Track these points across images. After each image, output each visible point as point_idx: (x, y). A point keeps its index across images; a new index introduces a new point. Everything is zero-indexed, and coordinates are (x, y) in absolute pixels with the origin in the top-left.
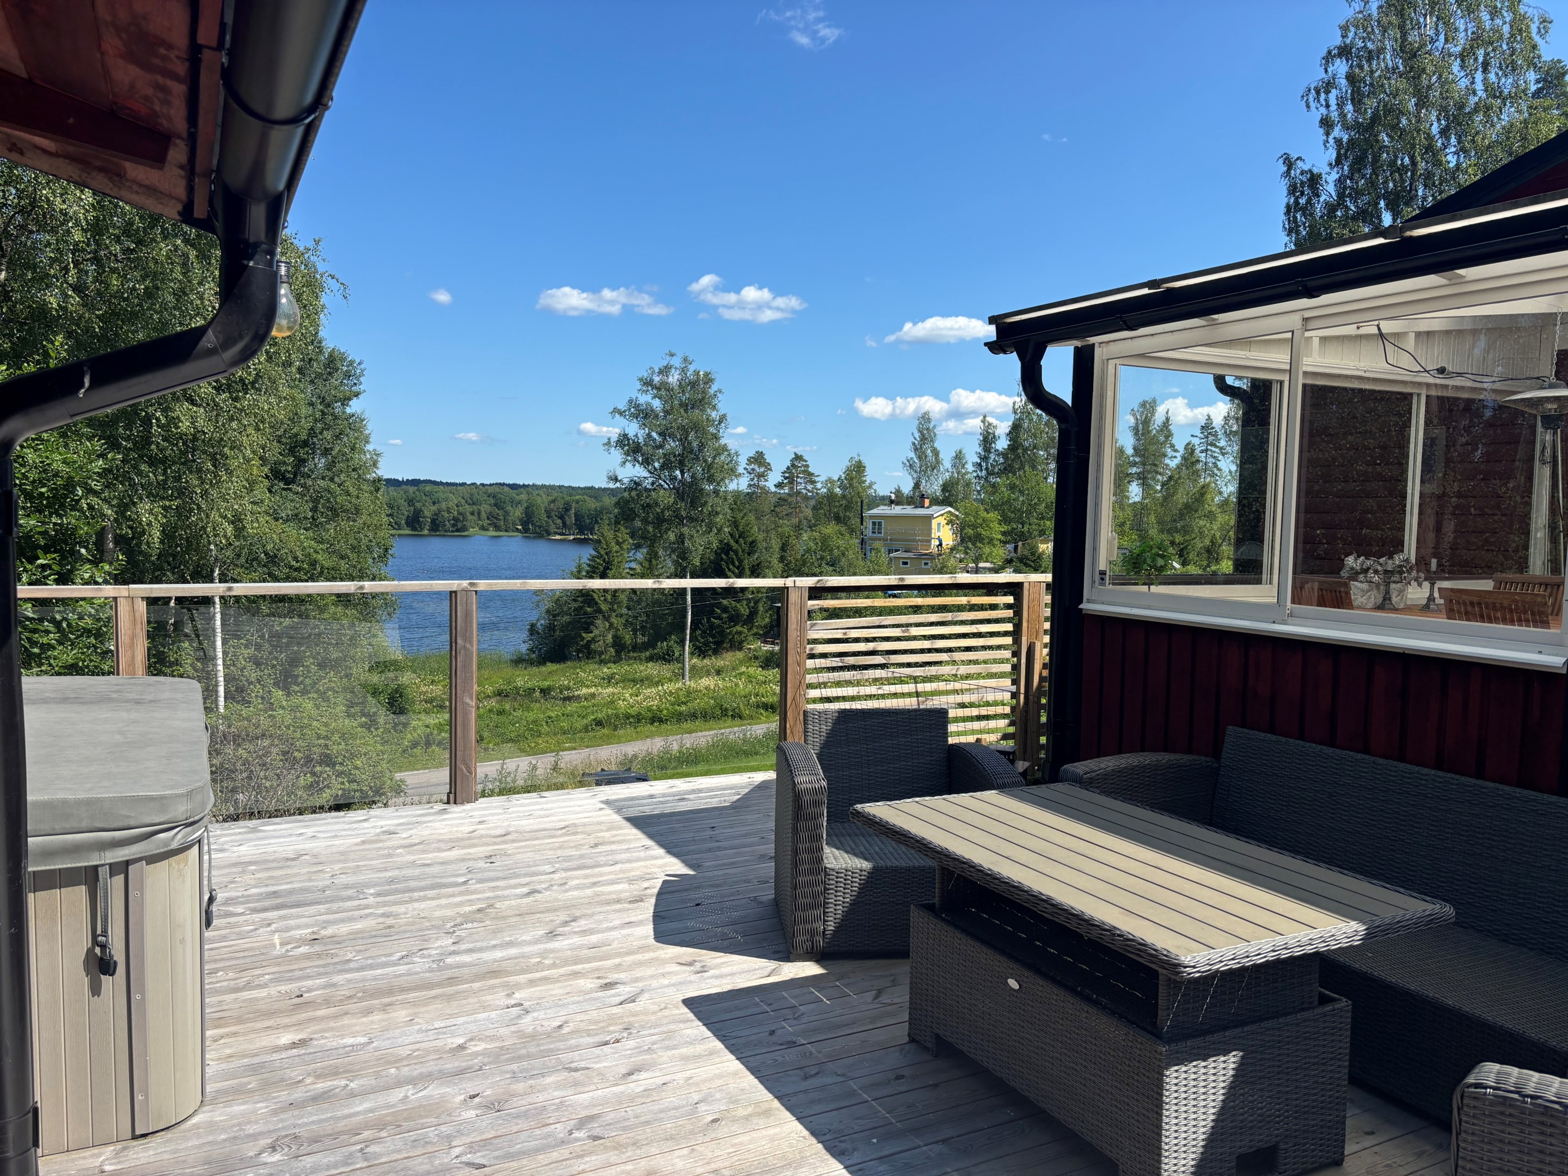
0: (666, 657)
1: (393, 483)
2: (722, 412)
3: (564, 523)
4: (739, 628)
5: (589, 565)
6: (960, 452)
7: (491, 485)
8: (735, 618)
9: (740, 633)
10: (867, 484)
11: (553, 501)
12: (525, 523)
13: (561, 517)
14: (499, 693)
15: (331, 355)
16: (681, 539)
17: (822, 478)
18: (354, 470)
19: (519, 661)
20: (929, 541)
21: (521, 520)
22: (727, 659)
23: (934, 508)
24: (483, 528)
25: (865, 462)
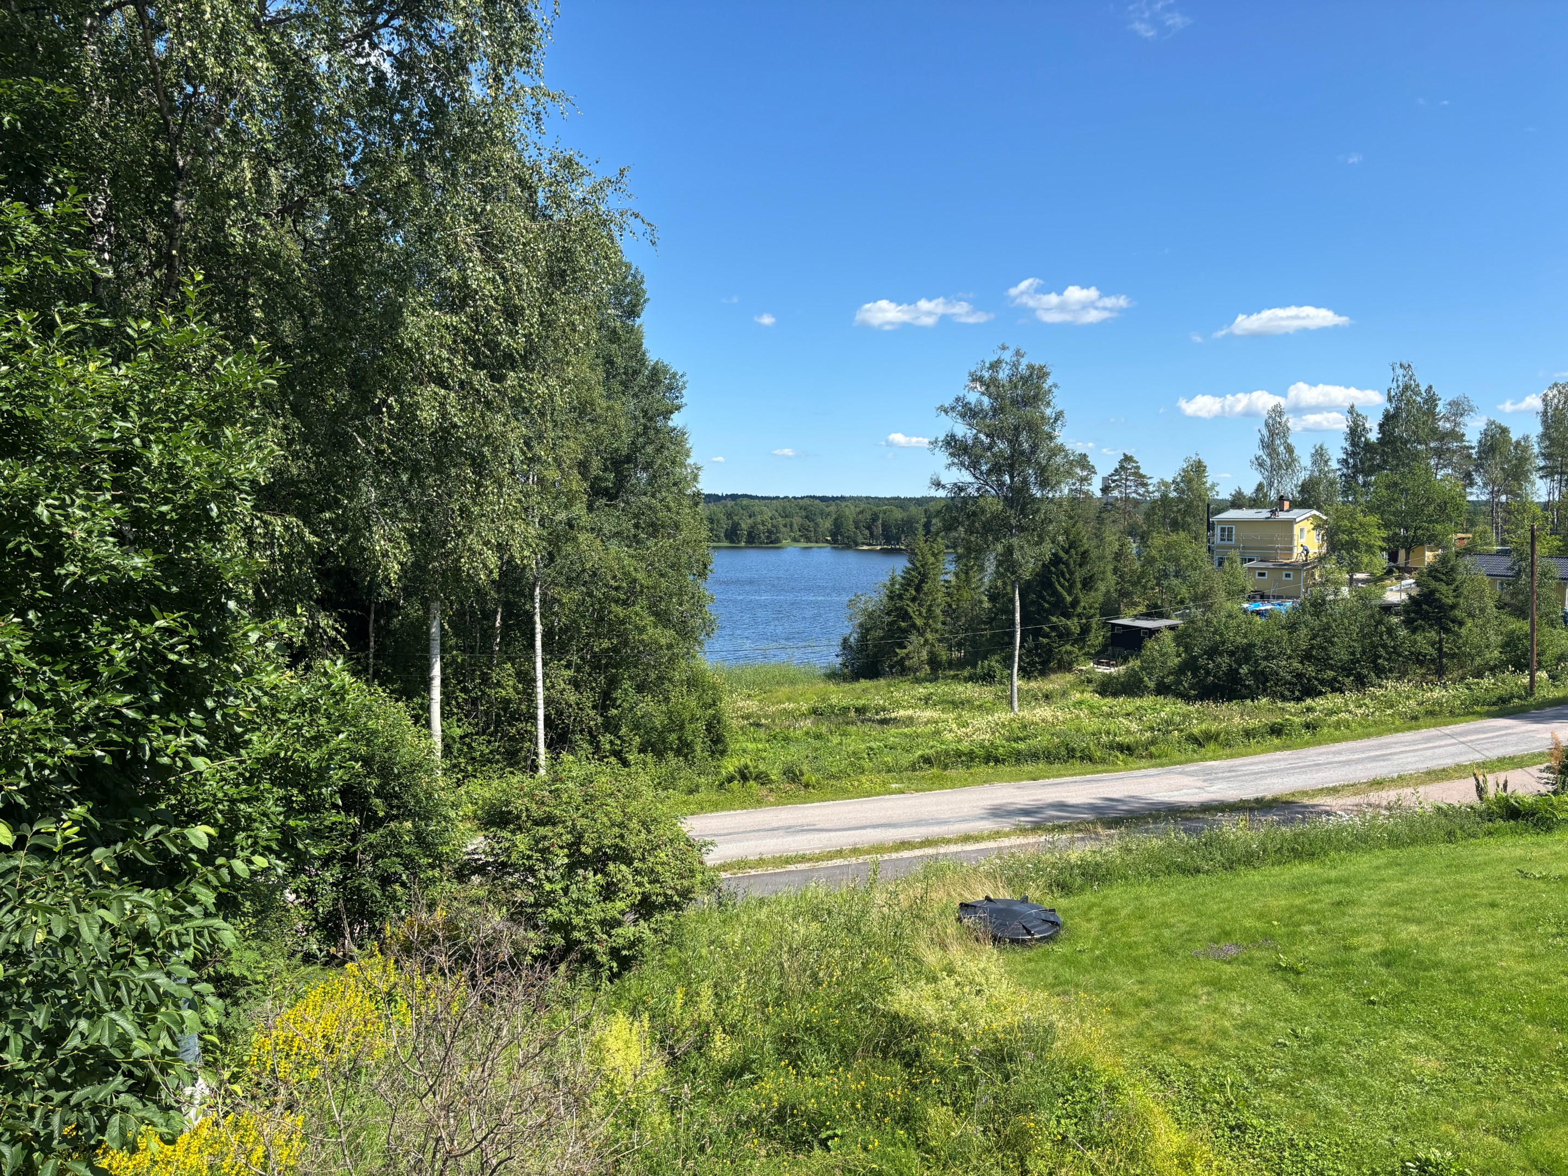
0: (988, 678)
1: (713, 499)
2: (1058, 409)
3: (871, 534)
4: (1069, 648)
5: (903, 578)
6: (1321, 448)
7: (802, 498)
8: (1064, 635)
9: (1070, 653)
10: (1208, 485)
11: (862, 512)
12: (834, 535)
13: (869, 528)
14: (815, 711)
15: (654, 368)
16: (1009, 550)
17: (1154, 481)
18: (675, 484)
19: (832, 676)
20: (1291, 549)
21: (830, 531)
22: (1055, 682)
23: (1296, 511)
24: (795, 540)
25: (1206, 462)
